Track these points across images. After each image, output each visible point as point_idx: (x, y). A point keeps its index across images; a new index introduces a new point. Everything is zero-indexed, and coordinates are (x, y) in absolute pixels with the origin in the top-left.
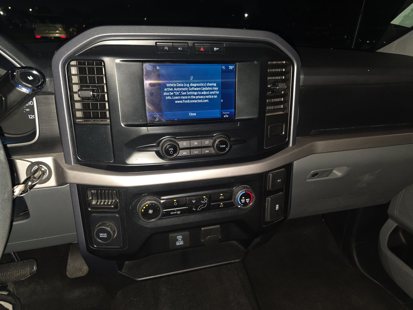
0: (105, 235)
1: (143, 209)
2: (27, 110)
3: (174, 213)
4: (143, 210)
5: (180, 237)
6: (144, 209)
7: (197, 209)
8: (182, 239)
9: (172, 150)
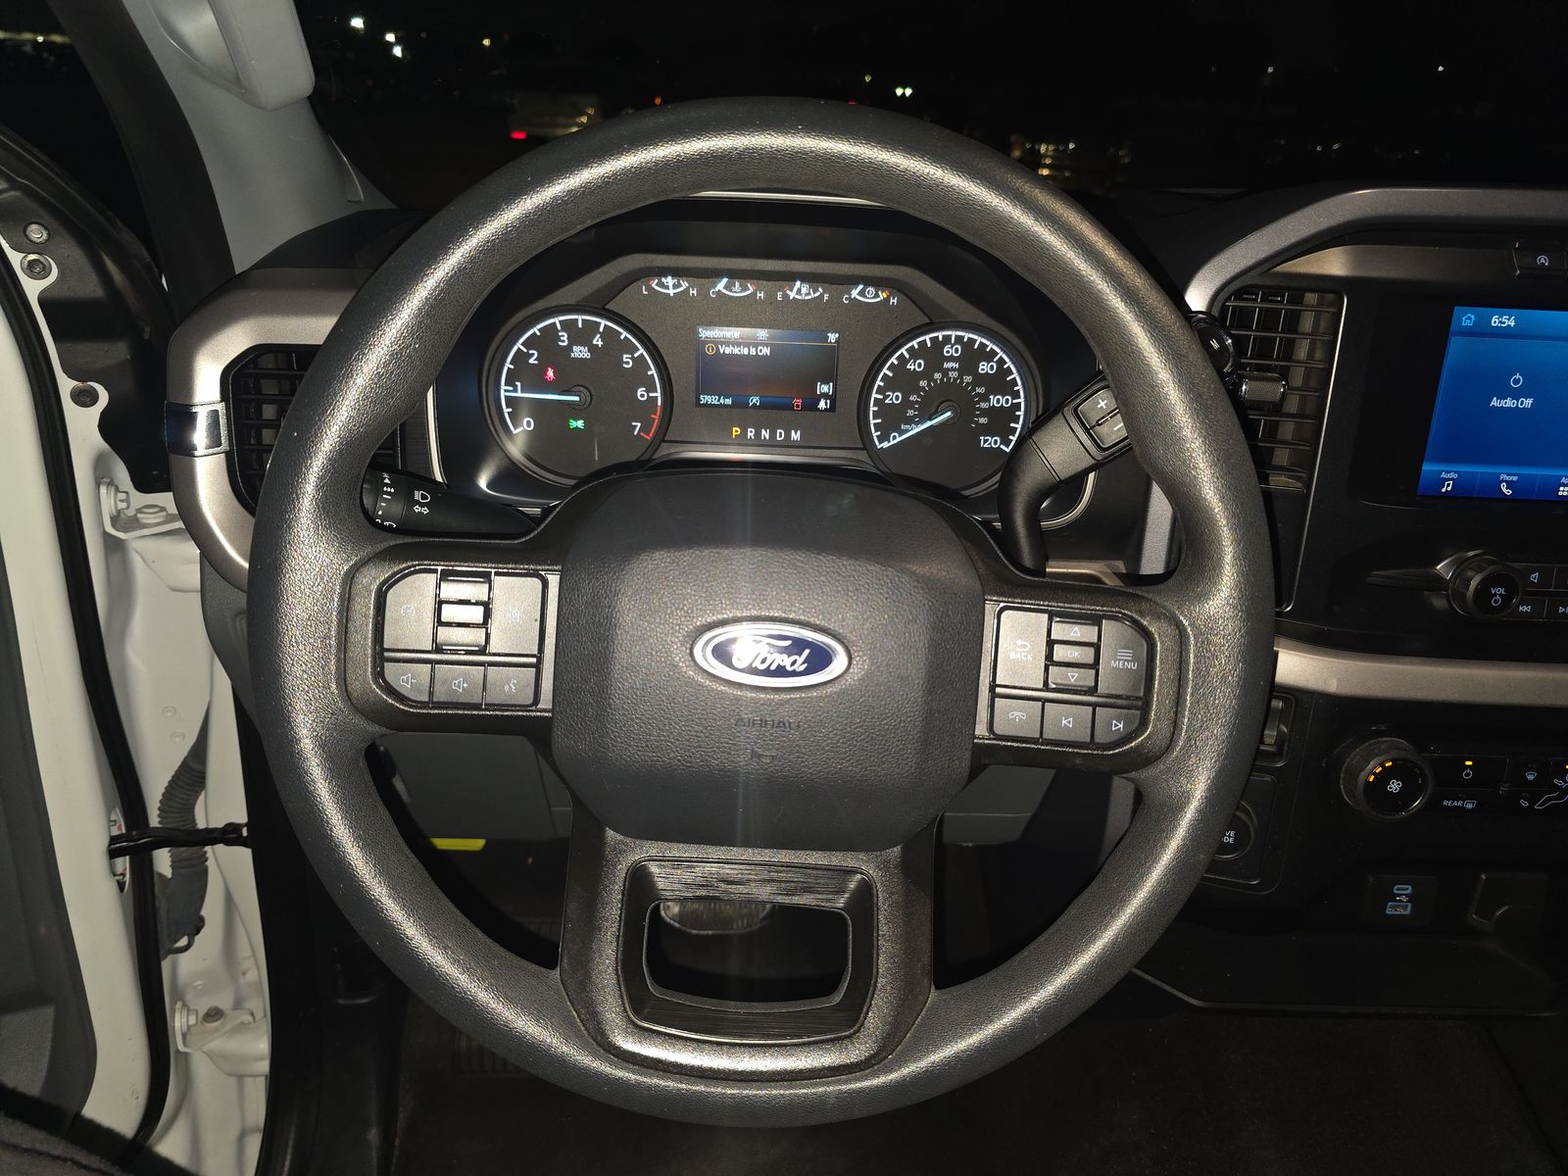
0: (1229, 836)
1: (1372, 773)
2: (983, 420)
3: (1455, 803)
4: (1372, 778)
5: (1403, 891)
6: (1375, 774)
7: (1532, 804)
8: (1411, 898)
9: (1500, 595)
